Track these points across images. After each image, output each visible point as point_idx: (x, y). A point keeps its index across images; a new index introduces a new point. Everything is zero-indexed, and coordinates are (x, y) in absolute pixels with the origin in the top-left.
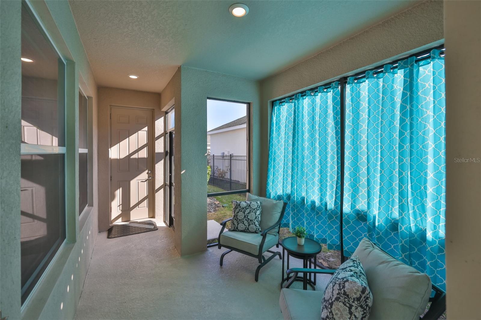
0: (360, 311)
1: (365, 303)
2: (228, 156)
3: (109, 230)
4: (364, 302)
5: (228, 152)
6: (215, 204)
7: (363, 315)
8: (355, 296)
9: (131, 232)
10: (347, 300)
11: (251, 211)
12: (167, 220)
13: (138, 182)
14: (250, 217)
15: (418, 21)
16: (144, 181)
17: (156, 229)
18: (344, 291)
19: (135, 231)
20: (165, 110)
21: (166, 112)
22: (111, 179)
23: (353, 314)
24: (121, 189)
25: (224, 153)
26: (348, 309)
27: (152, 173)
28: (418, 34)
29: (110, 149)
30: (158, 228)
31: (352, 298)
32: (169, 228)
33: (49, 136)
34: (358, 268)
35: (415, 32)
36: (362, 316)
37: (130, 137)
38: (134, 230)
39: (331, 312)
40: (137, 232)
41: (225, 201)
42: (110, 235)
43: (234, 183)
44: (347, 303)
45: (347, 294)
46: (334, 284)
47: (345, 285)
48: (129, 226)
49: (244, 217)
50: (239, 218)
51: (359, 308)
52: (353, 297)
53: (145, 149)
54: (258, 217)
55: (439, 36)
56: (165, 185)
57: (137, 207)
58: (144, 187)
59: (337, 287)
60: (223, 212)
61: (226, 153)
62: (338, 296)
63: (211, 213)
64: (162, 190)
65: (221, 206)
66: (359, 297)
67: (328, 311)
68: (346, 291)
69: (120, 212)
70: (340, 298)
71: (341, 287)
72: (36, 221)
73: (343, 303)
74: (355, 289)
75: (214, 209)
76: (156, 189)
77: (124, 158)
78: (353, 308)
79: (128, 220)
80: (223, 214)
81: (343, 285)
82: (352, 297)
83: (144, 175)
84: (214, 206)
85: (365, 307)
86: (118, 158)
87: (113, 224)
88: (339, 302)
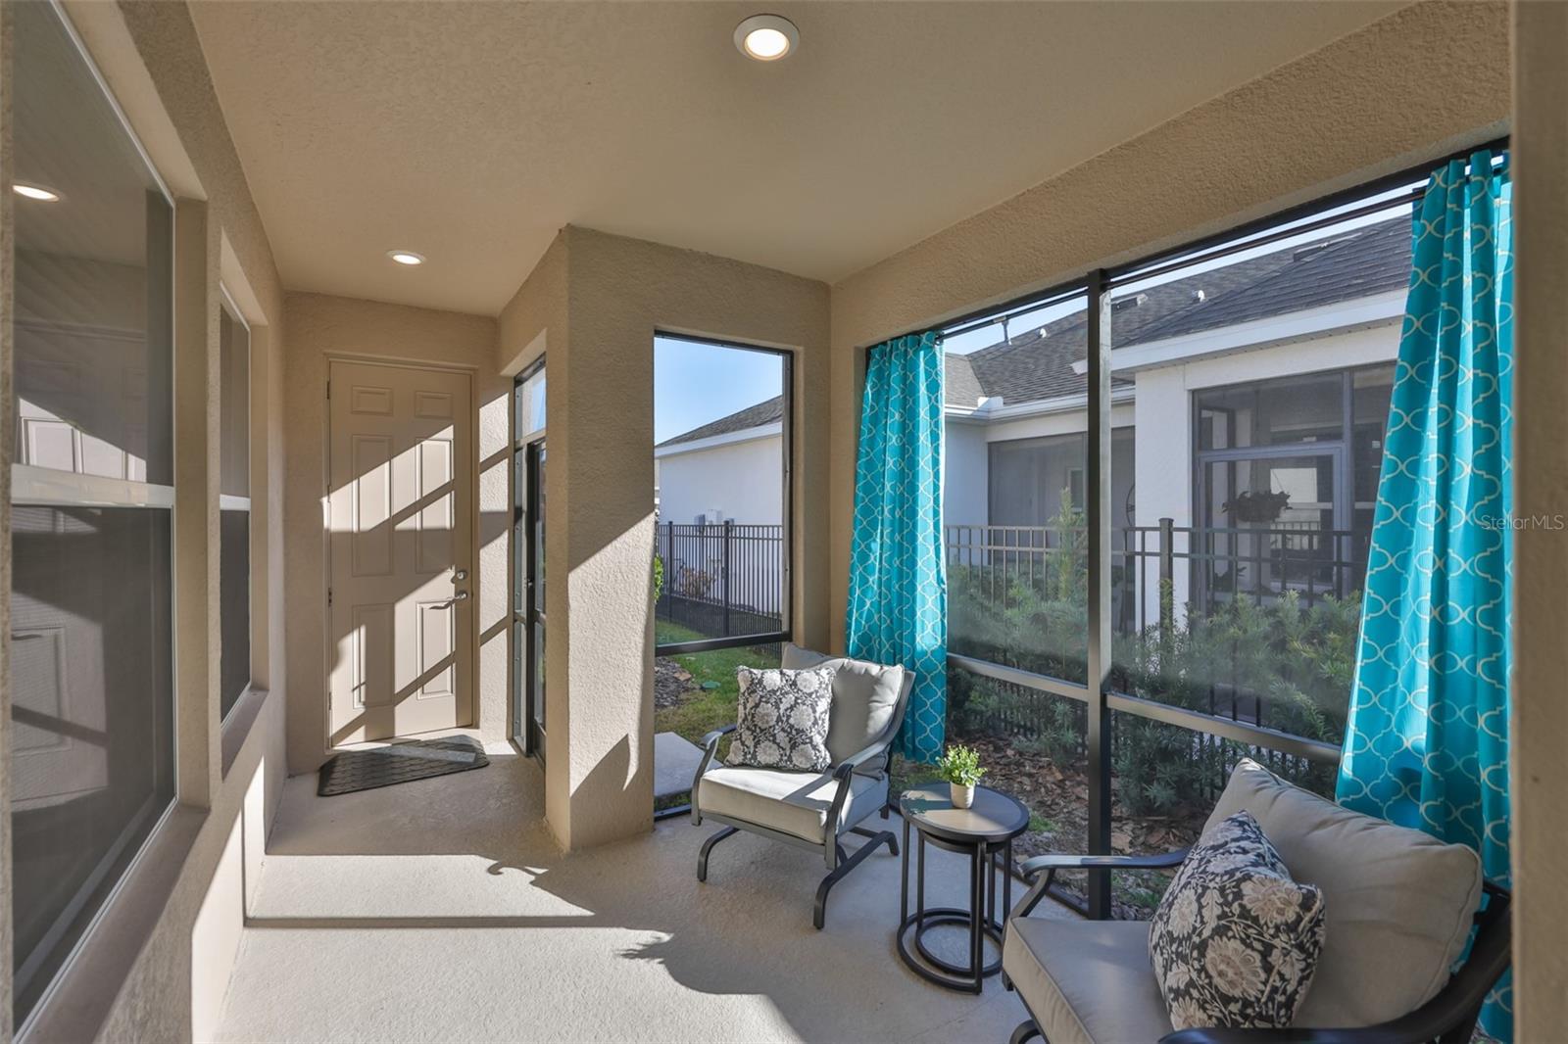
0: (1297, 960)
1: (1311, 938)
2: (718, 526)
3: (322, 768)
4: (1309, 934)
5: (719, 513)
6: (677, 680)
7: (1303, 970)
8: (1279, 919)
9: (399, 774)
10: (1255, 932)
11: (799, 701)
12: (519, 734)
13: (422, 609)
14: (795, 719)
15: (1338, 92)
16: (443, 605)
17: (481, 762)
18: (1242, 906)
19: (413, 771)
20: (514, 374)
21: (515, 378)
22: (330, 601)
23: (1275, 971)
24: (363, 630)
25: (704, 516)
26: (1257, 957)
27: (469, 578)
28: (1338, 132)
29: (325, 500)
30: (489, 759)
31: (1270, 925)
32: (527, 760)
33: (117, 453)
34: (1260, 842)
35: (1330, 126)
36: (1300, 974)
37: (396, 460)
38: (408, 769)
39: (1203, 969)
40: (419, 773)
41: (708, 670)
42: (326, 786)
43: (739, 612)
44: (1255, 939)
45: (1252, 913)
46: (1200, 891)
47: (1240, 890)
48: (392, 756)
49: (777, 722)
50: (760, 724)
51: (1295, 954)
52: (1274, 921)
53: (447, 500)
54: (823, 720)
55: (1406, 140)
56: (512, 618)
57: (419, 691)
58: (443, 626)
59: (1212, 897)
60: (704, 707)
61: (712, 518)
62: (1223, 922)
63: (665, 711)
64: (503, 635)
65: (698, 687)
66: (1292, 922)
67: (1193, 966)
68: (1249, 906)
69: (359, 710)
70: (1229, 929)
71: (1230, 897)
72: (69, 739)
73: (1243, 941)
74: (1279, 899)
75: (675, 698)
76: (482, 631)
77: (371, 530)
78: (1276, 953)
79: (388, 737)
80: (704, 711)
81: (1235, 890)
82: (1271, 922)
83: (442, 586)
84: (673, 687)
85: (1311, 949)
86: (355, 529)
87: (336, 748)
88: (1229, 939)
